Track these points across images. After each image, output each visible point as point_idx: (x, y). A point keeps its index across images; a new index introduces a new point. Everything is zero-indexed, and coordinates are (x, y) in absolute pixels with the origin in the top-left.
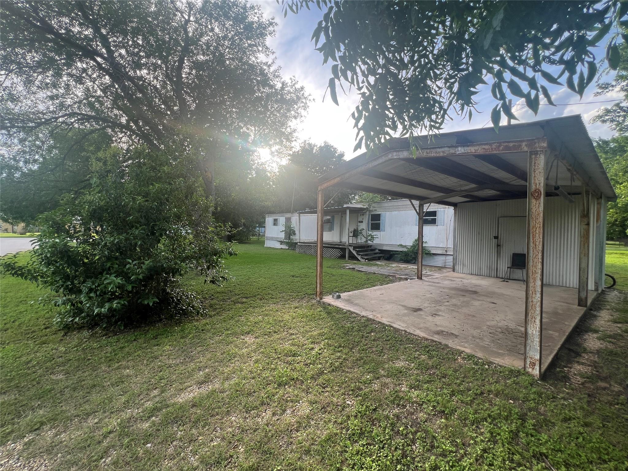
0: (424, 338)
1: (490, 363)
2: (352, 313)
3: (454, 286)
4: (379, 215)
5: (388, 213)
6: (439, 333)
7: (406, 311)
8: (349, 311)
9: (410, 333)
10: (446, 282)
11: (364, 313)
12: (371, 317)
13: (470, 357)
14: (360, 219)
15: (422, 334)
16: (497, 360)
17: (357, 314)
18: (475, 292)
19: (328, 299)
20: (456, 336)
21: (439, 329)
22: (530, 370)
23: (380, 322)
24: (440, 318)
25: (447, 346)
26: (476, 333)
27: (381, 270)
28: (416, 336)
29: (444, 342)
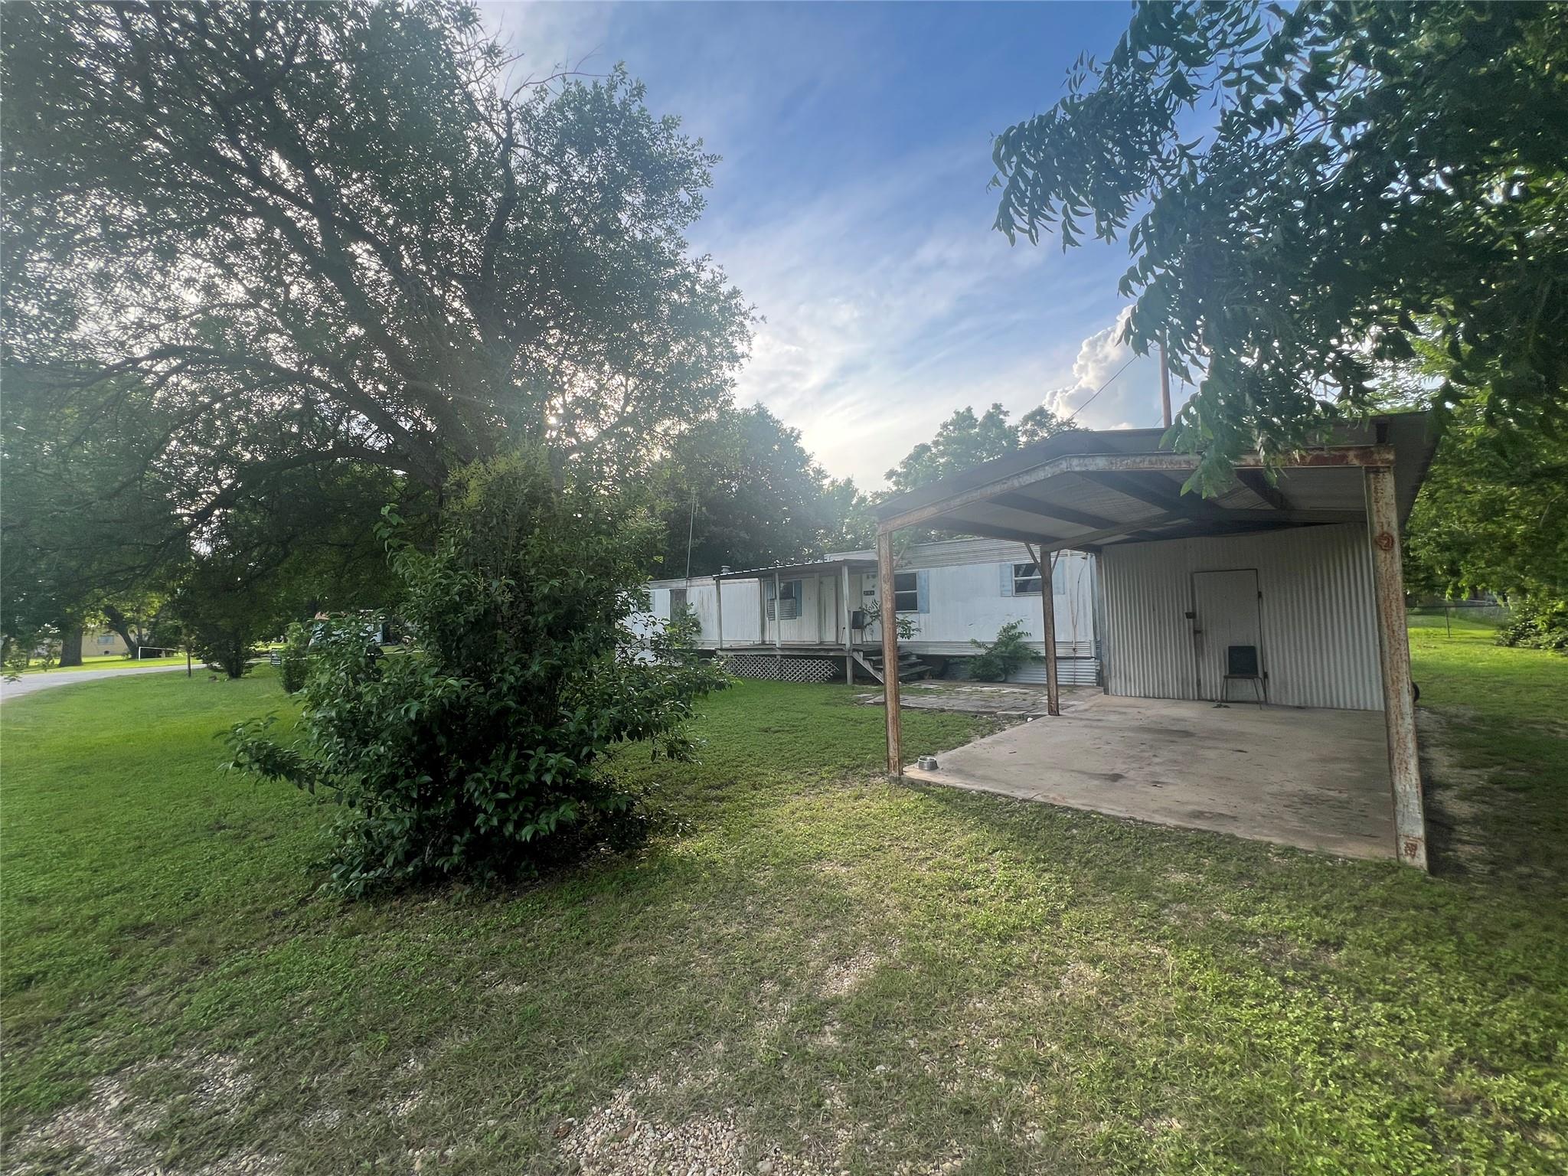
0: (1177, 828)
1: (1332, 858)
2: (996, 796)
3: (1137, 724)
4: (914, 575)
5: (933, 571)
6: (1199, 815)
7: (1096, 782)
8: (985, 792)
9: (1143, 822)
10: (1113, 717)
11: (1020, 794)
12: (1040, 798)
13: (1289, 852)
14: (867, 587)
15: (1172, 822)
16: (1339, 851)
17: (1006, 797)
18: (1187, 734)
19: (913, 772)
20: (1234, 818)
21: (1190, 808)
22: (1408, 859)
23: (1069, 808)
24: (1171, 788)
25: (1232, 836)
26: (1260, 807)
27: (952, 702)
28: (1157, 825)
29: (1223, 830)
